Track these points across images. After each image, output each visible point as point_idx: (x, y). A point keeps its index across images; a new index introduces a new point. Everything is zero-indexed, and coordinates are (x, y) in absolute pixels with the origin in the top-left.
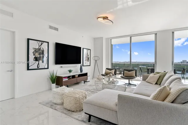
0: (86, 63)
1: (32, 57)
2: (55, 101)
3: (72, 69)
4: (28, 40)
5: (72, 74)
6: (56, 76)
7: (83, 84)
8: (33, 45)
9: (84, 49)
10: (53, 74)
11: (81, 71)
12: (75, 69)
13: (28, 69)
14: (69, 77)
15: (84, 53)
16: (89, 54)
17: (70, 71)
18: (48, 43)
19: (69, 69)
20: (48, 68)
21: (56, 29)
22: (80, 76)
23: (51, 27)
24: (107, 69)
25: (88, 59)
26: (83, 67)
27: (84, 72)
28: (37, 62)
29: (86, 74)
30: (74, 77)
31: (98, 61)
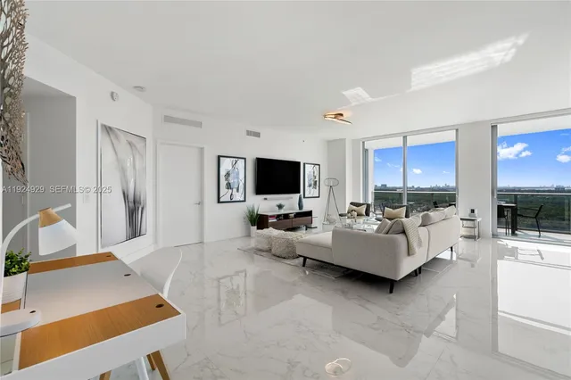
0: (310, 191)
1: (223, 183)
2: (260, 247)
3: (282, 202)
4: (219, 157)
5: (282, 212)
6: (257, 215)
7: (304, 232)
8: (226, 165)
9: (306, 165)
10: (253, 212)
11: (301, 206)
12: (289, 203)
13: (219, 202)
14: (278, 216)
15: (308, 173)
16: (317, 174)
17: (280, 207)
18: (245, 159)
19: (278, 203)
20: (245, 201)
21: (257, 135)
22: (298, 215)
23: (249, 133)
24: (352, 204)
25: (315, 184)
26: (304, 200)
27: (305, 209)
28: (230, 191)
29: (309, 214)
30: (286, 216)
31: (336, 186)
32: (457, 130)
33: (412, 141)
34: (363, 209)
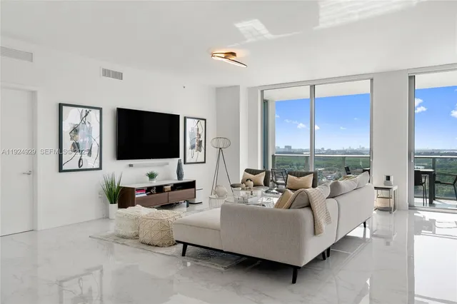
0: (193, 155)
1: (67, 143)
3: (155, 170)
4: (61, 106)
5: (155, 183)
6: (119, 187)
7: (185, 209)
8: (72, 117)
9: (188, 120)
10: (113, 183)
11: (180, 175)
12: (163, 170)
13: (61, 170)
14: (149, 190)
15: (189, 131)
16: (202, 132)
17: (152, 176)
18: (100, 109)
19: (149, 171)
20: (100, 168)
21: (119, 76)
22: (176, 187)
23: (107, 73)
24: (247, 171)
25: (200, 145)
26: (184, 167)
27: (186, 179)
28: (78, 155)
29: (191, 185)
30: (160, 189)
31: (226, 148)
32: (372, 80)
33: (321, 91)
34: (261, 178)
